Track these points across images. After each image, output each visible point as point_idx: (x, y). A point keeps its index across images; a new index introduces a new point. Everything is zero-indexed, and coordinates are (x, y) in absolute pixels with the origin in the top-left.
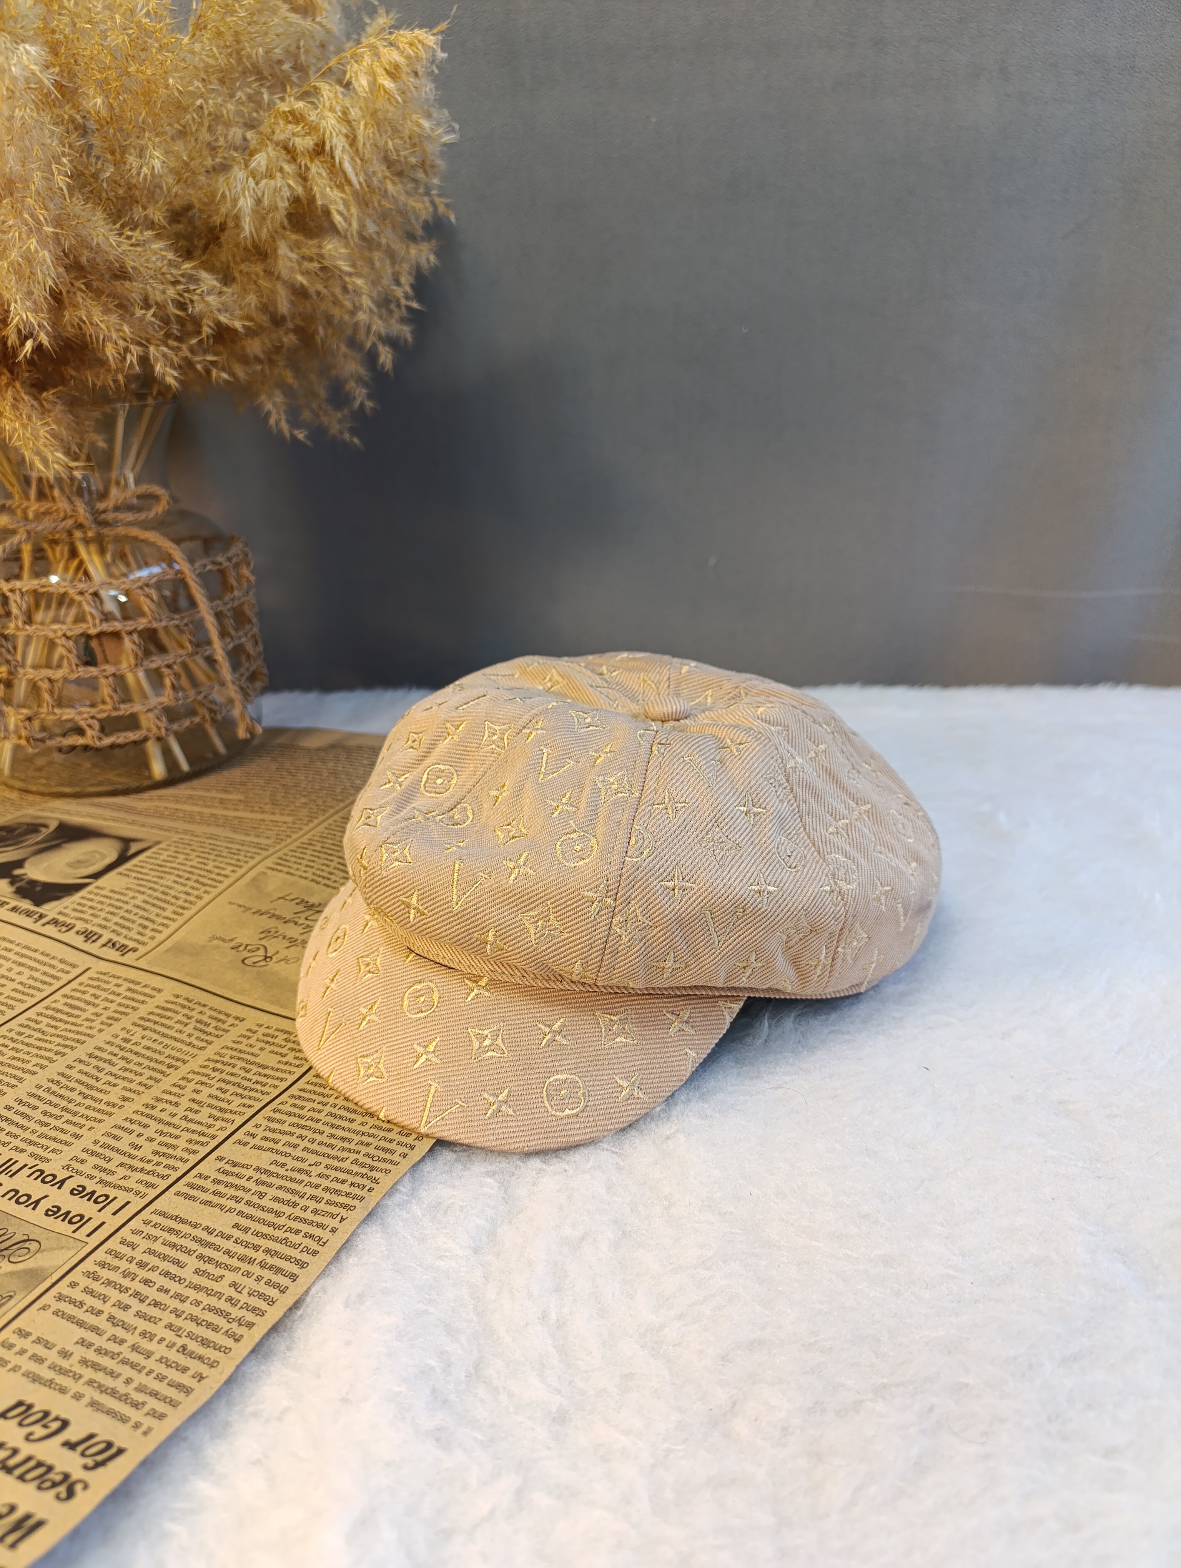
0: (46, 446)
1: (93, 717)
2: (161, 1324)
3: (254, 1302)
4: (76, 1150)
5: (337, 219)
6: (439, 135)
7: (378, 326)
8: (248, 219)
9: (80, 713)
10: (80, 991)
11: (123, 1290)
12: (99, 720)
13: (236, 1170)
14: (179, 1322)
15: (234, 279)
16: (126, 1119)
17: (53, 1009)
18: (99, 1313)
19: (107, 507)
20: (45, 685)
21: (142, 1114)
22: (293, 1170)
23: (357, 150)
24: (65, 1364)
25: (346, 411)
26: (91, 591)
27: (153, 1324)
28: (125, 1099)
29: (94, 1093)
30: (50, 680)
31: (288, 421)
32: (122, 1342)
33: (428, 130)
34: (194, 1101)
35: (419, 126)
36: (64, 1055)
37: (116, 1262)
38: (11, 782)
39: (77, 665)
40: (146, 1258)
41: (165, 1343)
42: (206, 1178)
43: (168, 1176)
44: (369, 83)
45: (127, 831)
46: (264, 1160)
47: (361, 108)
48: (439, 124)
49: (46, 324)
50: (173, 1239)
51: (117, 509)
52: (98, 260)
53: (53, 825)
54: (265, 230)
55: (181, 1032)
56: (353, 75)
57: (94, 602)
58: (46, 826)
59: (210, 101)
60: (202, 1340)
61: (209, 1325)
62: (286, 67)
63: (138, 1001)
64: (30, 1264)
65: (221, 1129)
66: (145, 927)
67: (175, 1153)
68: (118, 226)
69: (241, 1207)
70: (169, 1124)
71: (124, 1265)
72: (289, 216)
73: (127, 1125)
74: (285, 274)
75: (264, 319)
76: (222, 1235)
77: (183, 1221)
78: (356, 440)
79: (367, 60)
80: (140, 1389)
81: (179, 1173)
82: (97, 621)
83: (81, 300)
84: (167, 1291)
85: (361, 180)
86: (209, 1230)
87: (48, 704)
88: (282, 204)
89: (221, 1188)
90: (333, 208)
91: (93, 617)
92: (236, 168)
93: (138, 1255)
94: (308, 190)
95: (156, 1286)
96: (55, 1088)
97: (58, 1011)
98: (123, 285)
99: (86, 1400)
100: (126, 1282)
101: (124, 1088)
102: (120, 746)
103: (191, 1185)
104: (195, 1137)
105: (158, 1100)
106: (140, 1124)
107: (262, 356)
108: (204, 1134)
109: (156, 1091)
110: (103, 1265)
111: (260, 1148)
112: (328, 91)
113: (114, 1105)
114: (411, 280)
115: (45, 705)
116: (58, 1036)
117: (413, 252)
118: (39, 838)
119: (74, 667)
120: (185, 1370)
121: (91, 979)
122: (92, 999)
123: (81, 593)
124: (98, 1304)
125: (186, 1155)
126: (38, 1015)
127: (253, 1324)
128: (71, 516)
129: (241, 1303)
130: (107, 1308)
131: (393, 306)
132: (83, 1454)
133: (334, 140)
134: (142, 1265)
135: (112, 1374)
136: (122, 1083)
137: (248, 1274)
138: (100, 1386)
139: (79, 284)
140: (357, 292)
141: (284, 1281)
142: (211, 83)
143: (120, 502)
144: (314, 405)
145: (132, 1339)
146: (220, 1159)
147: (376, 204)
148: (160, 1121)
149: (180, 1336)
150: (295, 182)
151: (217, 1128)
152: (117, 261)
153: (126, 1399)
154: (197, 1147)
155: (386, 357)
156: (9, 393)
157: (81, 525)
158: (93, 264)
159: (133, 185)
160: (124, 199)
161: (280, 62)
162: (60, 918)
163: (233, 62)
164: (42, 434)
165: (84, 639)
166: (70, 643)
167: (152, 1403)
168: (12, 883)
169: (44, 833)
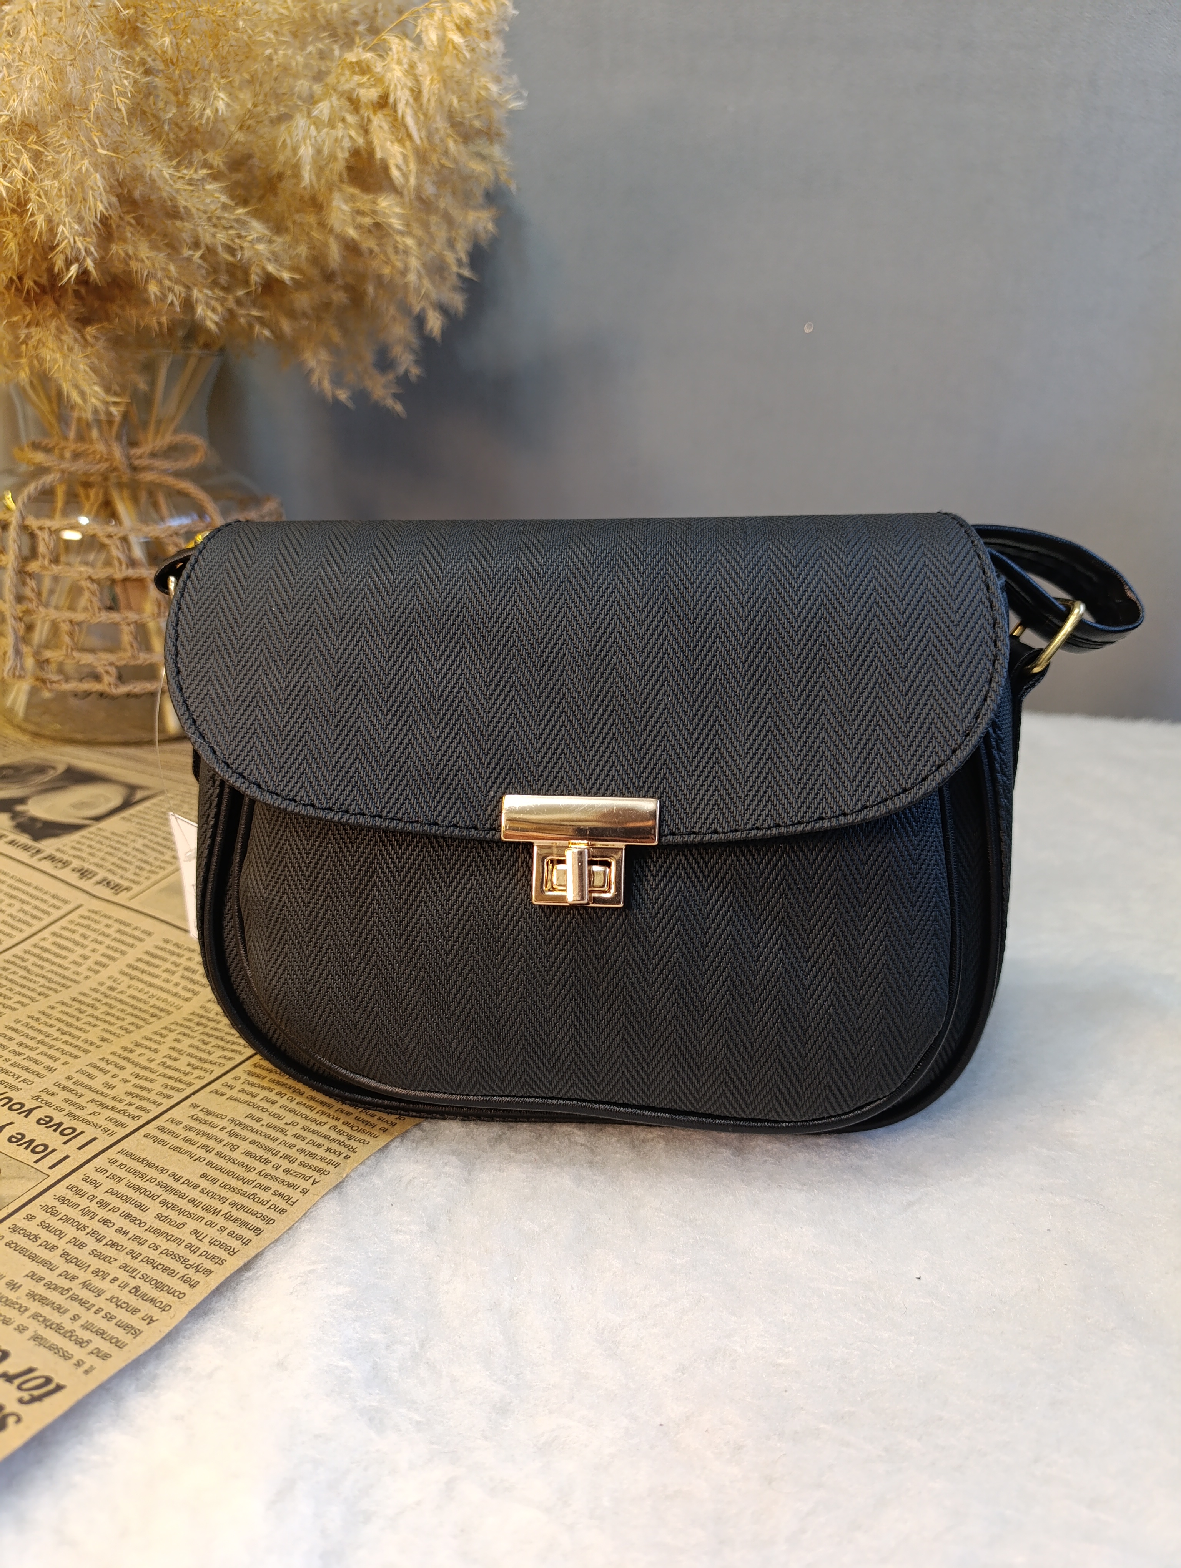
0: (84, 380)
1: (111, 664)
2: (116, 1264)
3: (214, 1251)
4: (48, 1082)
5: (395, 173)
6: (507, 101)
7: (429, 290)
8: (308, 168)
9: (99, 659)
10: (70, 930)
11: (80, 1227)
12: (117, 667)
13: (210, 1119)
14: (135, 1264)
15: (287, 229)
16: (103, 1059)
17: (41, 948)
18: (54, 1248)
19: (144, 453)
20: (65, 627)
21: (119, 1056)
22: (268, 1126)
23: (421, 105)
24: (12, 1296)
25: (391, 376)
26: (121, 535)
27: (107, 1264)
28: (103, 1039)
29: (72, 1031)
30: (71, 622)
31: (331, 380)
32: (74, 1278)
33: (495, 95)
34: (174, 1049)
35: (487, 89)
36: (47, 996)
37: (76, 1199)
38: (24, 725)
39: (100, 609)
40: (108, 1198)
41: (117, 1283)
42: (178, 1123)
43: (139, 1117)
44: (438, 39)
45: (134, 778)
46: (240, 1112)
47: (429, 64)
48: (506, 90)
49: (93, 249)
50: (138, 1181)
51: (153, 455)
52: (153, 197)
53: (61, 768)
54: (323, 181)
55: (168, 981)
56: (423, 29)
57: (123, 547)
58: (53, 768)
59: (281, 52)
60: (157, 1283)
61: (165, 1269)
63: (128, 945)
65: (199, 1077)
66: (141, 869)
67: (148, 1096)
68: (174, 163)
69: (211, 1157)
70: (146, 1068)
71: (84, 1203)
72: (350, 169)
73: (103, 1065)
74: (338, 228)
75: (314, 272)
76: (188, 1183)
77: (150, 1165)
78: (399, 408)
79: (438, 14)
80: (87, 1327)
81: (151, 1116)
82: (124, 566)
83: (129, 235)
84: (125, 1233)
85: (423, 135)
86: (176, 1177)
87: (67, 647)
88: (342, 155)
89: (192, 1135)
90: (392, 163)
91: (120, 563)
92: (298, 116)
93: (100, 1194)
94: (369, 143)
95: (115, 1227)
96: (33, 1023)
97: (46, 950)
98: (173, 224)
99: (29, 1333)
100: (84, 1220)
101: (104, 1030)
102: (136, 696)
103: (161, 1129)
104: (171, 1082)
105: (137, 1045)
106: (116, 1065)
107: (310, 312)
108: (180, 1081)
109: (137, 1036)
110: (62, 1200)
111: (236, 1100)
112: (395, 43)
113: (92, 1044)
114: (467, 245)
115: (64, 648)
116: (44, 977)
117: (471, 217)
118: (47, 779)
119: (97, 610)
120: (135, 1311)
121: (82, 917)
122: (81, 940)
123: (110, 536)
124: (53, 1239)
125: (159, 1099)
126: (26, 952)
127: (211, 1272)
128: (107, 460)
129: (201, 1251)
130: (62, 1244)
131: (444, 272)
132: (19, 1387)
133: (399, 93)
134: (102, 1204)
135: (59, 1309)
136: (102, 1025)
137: (211, 1224)
138: (45, 1320)
139: (129, 218)
140: (407, 252)
141: (247, 1234)
142: (283, 35)
143: (157, 448)
144: (360, 368)
145: (83, 1276)
146: (194, 1106)
147: (435, 162)
148: (137, 1065)
149: (134, 1277)
150: (357, 132)
151: (194, 1076)
152: (171, 200)
153: (71, 1336)
154: (171, 1093)
155: (435, 323)
156: (53, 324)
157: (116, 469)
158: (148, 202)
159: (196, 129)
160: (183, 142)
161: (356, 23)
162: (58, 855)
163: (307, 15)
164: (81, 367)
165: (109, 583)
166: (95, 587)
167: (98, 1342)
168: (13, 818)
169: (52, 774)
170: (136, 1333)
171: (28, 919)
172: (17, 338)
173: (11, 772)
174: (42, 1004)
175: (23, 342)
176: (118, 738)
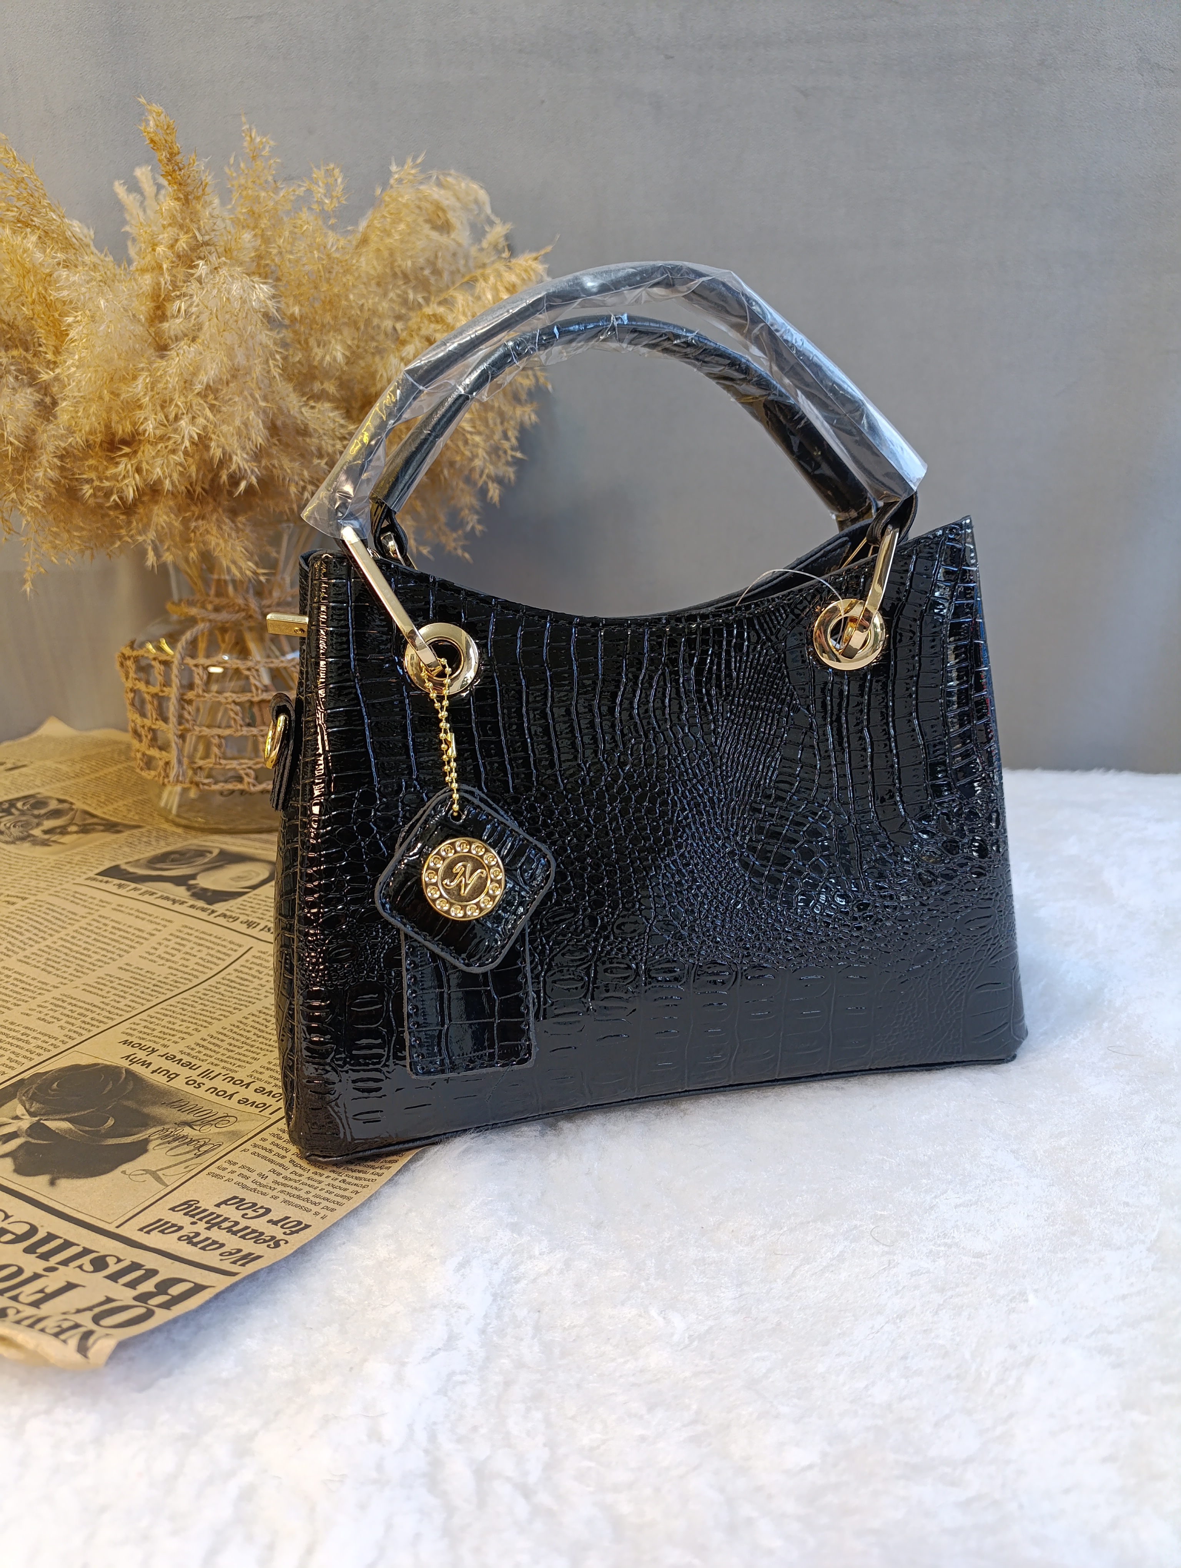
0: (240, 558)
1: (250, 768)
4: (256, 1066)
7: (490, 469)
9: (241, 764)
12: (254, 770)
20: (216, 741)
24: (263, 1181)
25: (460, 532)
26: (255, 667)
30: (219, 736)
31: (415, 540)
38: (178, 820)
39: (241, 726)
49: (256, 470)
52: (288, 422)
53: (215, 852)
58: (210, 852)
59: (370, 301)
62: (427, 272)
64: (231, 1128)
68: (305, 399)
78: (467, 555)
79: (492, 280)
80: (316, 1196)
91: (257, 689)
92: (392, 356)
96: (236, 1030)
97: (232, 981)
98: (304, 440)
99: (281, 1199)
112: (461, 299)
114: (516, 433)
115: (213, 756)
117: (519, 411)
118: (206, 860)
119: (239, 727)
121: (254, 956)
123: (249, 669)
124: (282, 1151)
128: (244, 610)
131: (501, 453)
132: (282, 1227)
138: (289, 1194)
139: (275, 441)
140: (476, 445)
142: (371, 286)
143: (281, 599)
144: (435, 527)
152: (302, 424)
153: (308, 1201)
155: (494, 492)
156: (214, 517)
157: (251, 617)
158: (285, 425)
159: (316, 367)
160: (305, 375)
161: (422, 269)
162: (228, 913)
163: (388, 270)
164: (238, 548)
165: (247, 705)
166: (238, 708)
167: (325, 1203)
168: (188, 890)
169: (209, 857)
170: (349, 1199)
171: (215, 960)
172: (187, 528)
173: (177, 856)
174: (238, 1016)
175: (193, 531)
176: (253, 826)
